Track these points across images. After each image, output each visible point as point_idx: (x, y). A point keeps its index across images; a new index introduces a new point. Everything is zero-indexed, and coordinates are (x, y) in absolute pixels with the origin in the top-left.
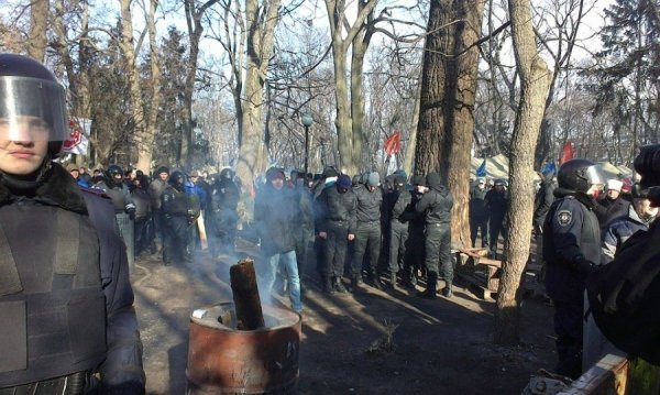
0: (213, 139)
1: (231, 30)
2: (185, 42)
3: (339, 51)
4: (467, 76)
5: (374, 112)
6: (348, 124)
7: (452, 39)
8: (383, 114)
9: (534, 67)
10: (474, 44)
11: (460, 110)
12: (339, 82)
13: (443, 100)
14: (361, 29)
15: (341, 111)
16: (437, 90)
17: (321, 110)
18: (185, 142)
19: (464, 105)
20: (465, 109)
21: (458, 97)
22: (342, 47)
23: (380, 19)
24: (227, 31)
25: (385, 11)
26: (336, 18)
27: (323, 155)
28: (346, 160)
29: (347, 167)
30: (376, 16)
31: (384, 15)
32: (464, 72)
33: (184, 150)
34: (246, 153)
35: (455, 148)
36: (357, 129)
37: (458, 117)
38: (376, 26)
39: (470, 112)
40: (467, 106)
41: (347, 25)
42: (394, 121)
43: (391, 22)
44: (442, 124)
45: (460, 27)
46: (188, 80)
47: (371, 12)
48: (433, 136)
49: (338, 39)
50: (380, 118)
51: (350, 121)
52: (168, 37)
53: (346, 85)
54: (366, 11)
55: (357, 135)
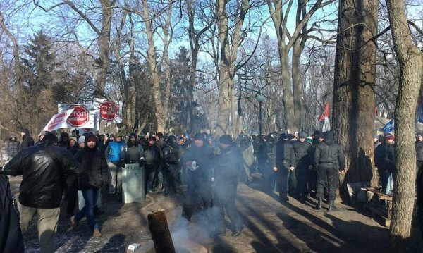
0: (208, 113)
1: (215, 46)
2: (189, 55)
3: (283, 53)
4: (368, 63)
5: (312, 90)
6: (290, 100)
7: (354, 38)
8: (319, 92)
9: (409, 53)
10: (370, 40)
11: (363, 86)
12: (284, 73)
13: (351, 80)
14: (298, 37)
15: (286, 92)
16: (345, 73)
17: (276, 91)
18: (189, 116)
19: (367, 83)
20: (367, 86)
21: (361, 77)
22: (286, 50)
23: (312, 30)
24: (213, 46)
25: (315, 24)
26: (281, 31)
27: (277, 120)
28: (290, 123)
29: (291, 128)
30: (309, 27)
31: (315, 27)
32: (365, 60)
33: (189, 120)
34: (221, 121)
35: (361, 114)
36: (297, 103)
37: (362, 92)
38: (309, 34)
39: (372, 88)
40: (369, 84)
41: (289, 36)
42: (326, 96)
43: (319, 31)
44: (350, 97)
45: (360, 29)
46: (191, 78)
47: (306, 25)
48: (344, 106)
49: (283, 45)
50: (316, 94)
51: (292, 99)
52: (180, 53)
53: (288, 75)
54: (301, 25)
55: (297, 107)
